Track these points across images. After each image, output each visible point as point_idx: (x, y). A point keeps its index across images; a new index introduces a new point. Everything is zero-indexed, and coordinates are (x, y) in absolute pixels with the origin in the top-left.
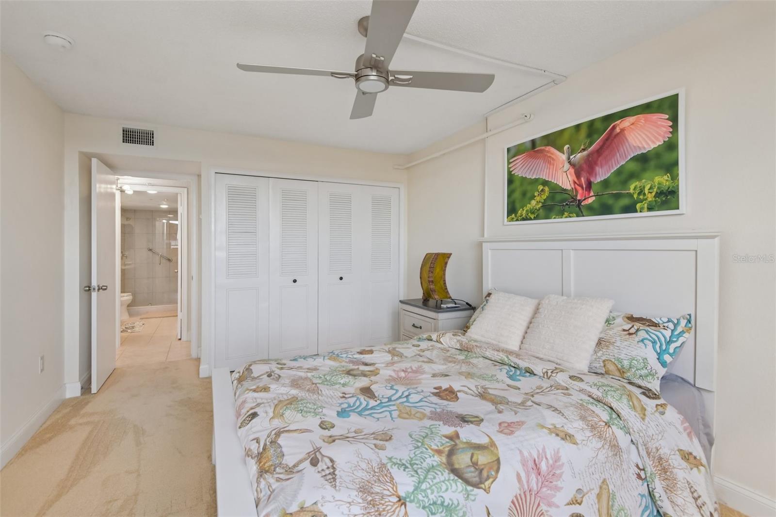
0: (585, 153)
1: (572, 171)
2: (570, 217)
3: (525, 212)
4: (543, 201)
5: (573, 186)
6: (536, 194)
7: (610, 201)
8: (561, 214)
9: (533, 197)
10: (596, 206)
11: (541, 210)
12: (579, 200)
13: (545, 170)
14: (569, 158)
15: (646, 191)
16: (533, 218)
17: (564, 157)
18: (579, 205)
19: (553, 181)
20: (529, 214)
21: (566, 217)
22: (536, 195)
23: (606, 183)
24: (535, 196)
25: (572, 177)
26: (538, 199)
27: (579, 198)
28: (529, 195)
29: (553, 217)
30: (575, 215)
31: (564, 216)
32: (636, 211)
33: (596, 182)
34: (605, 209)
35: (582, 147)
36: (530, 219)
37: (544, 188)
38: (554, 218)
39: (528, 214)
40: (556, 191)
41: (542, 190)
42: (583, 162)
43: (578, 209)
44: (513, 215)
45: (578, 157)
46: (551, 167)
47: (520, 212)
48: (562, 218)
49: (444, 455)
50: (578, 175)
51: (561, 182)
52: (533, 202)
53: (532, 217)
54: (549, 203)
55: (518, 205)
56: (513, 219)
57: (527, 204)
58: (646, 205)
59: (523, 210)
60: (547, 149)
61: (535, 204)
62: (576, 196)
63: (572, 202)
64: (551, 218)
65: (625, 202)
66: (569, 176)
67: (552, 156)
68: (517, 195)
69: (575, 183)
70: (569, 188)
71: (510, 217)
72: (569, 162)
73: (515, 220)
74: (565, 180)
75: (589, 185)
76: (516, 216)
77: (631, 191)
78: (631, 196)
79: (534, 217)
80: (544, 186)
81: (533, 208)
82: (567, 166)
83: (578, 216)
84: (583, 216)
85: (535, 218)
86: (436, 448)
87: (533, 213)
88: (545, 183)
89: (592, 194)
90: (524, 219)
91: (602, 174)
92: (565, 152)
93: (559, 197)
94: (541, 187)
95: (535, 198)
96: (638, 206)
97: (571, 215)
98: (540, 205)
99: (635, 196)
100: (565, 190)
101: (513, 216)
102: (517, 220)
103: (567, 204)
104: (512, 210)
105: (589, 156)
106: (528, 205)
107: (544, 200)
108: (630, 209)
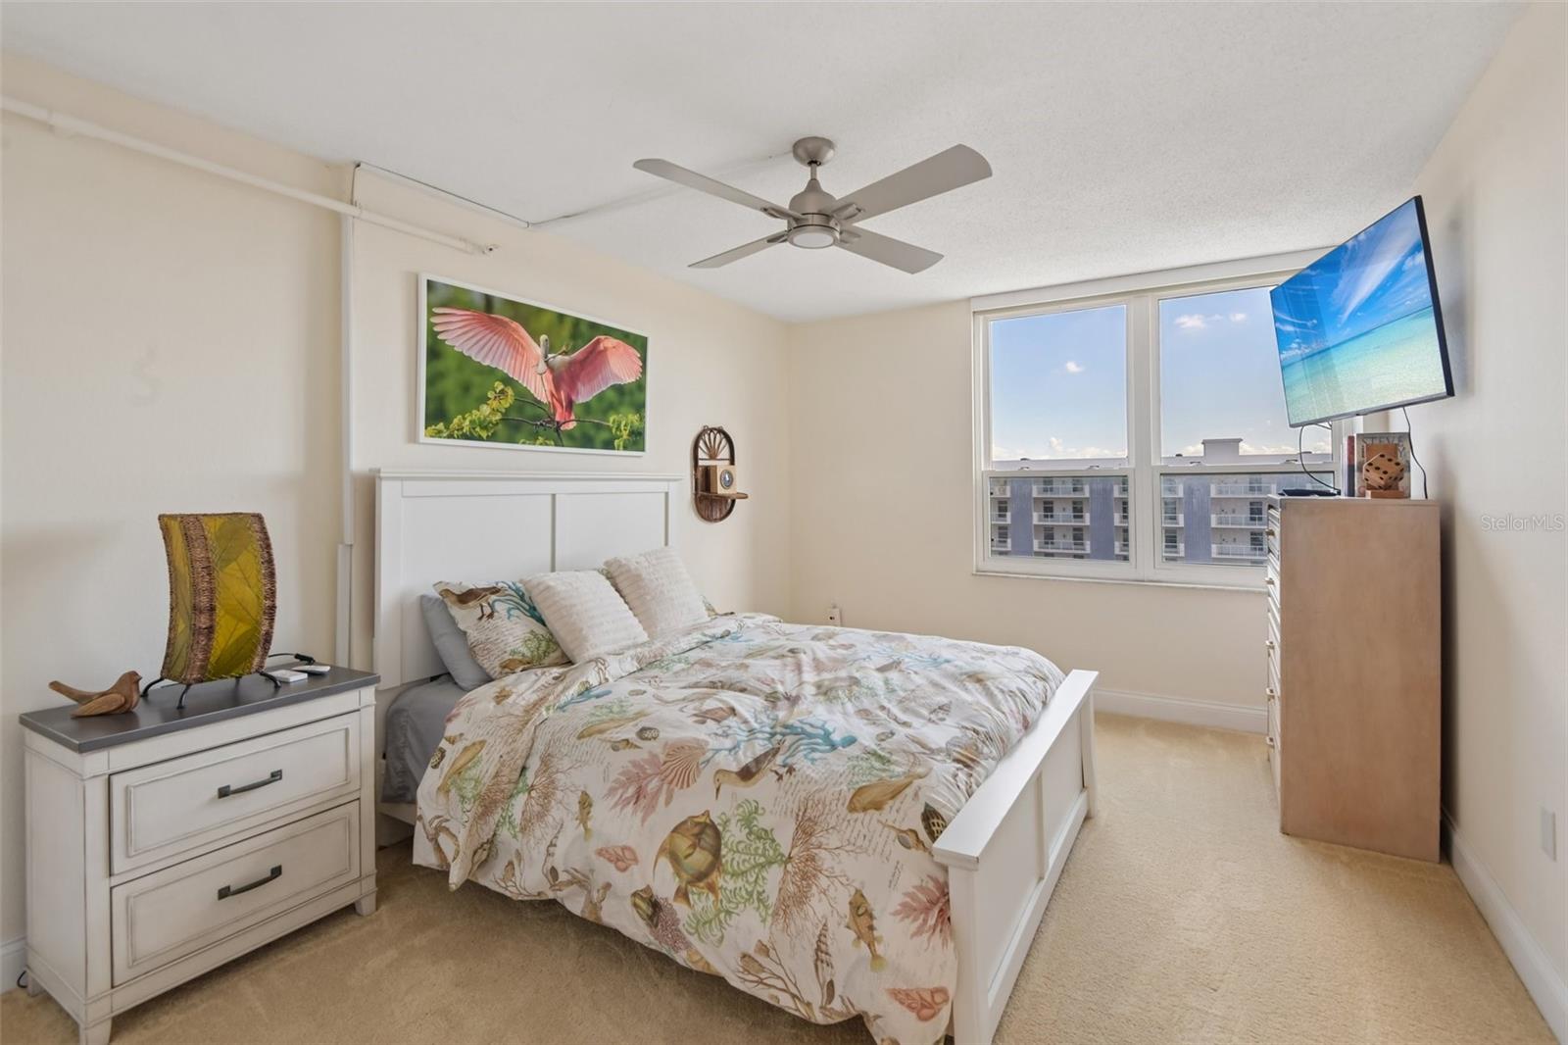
0: (567, 358)
1: (549, 376)
2: (547, 445)
3: (467, 422)
4: (504, 411)
5: (550, 399)
6: (491, 394)
7: (592, 432)
8: (533, 438)
9: (485, 400)
10: (577, 434)
11: (500, 426)
12: (558, 423)
13: (508, 359)
14: (546, 357)
15: (622, 428)
16: (485, 437)
17: (539, 351)
18: (557, 430)
19: (520, 382)
20: (478, 429)
21: (541, 444)
22: (489, 396)
23: (587, 406)
24: (490, 399)
25: (549, 386)
26: (495, 404)
27: (557, 419)
28: (476, 392)
29: (522, 441)
30: (552, 443)
31: (538, 442)
32: (613, 448)
33: (577, 402)
34: (586, 441)
35: (564, 348)
36: (480, 439)
37: (506, 389)
38: (524, 443)
39: (474, 429)
40: (524, 399)
41: (502, 392)
42: (563, 369)
43: (556, 434)
44: (442, 424)
45: (559, 359)
46: (519, 358)
47: (456, 421)
48: (534, 444)
49: (710, 880)
50: (557, 387)
51: (533, 387)
52: (485, 409)
53: (484, 435)
54: (513, 416)
55: (451, 406)
56: (440, 432)
57: (472, 409)
58: (622, 444)
59: (464, 419)
60: (513, 325)
61: (488, 413)
62: (555, 415)
63: (547, 422)
64: (517, 443)
65: (604, 435)
66: (546, 384)
67: (521, 340)
68: (449, 385)
69: (552, 395)
70: (545, 401)
71: (433, 427)
72: (546, 362)
73: (445, 435)
74: (540, 388)
75: (570, 403)
76: (447, 428)
77: (610, 424)
78: (609, 429)
79: (488, 436)
80: (506, 386)
81: (485, 419)
82: (542, 367)
83: (556, 445)
84: (563, 446)
85: (489, 439)
86: (710, 895)
87: (485, 428)
88: (508, 381)
89: (573, 417)
90: (465, 437)
91: (584, 396)
92: (542, 343)
93: (529, 410)
94: (499, 386)
95: (489, 402)
96: (616, 442)
97: (548, 442)
98: (498, 417)
99: (614, 430)
100: (539, 402)
101: (441, 426)
102: (451, 436)
103: (541, 424)
104: (437, 414)
105: (571, 363)
106: (474, 412)
107: (506, 409)
108: (609, 445)
